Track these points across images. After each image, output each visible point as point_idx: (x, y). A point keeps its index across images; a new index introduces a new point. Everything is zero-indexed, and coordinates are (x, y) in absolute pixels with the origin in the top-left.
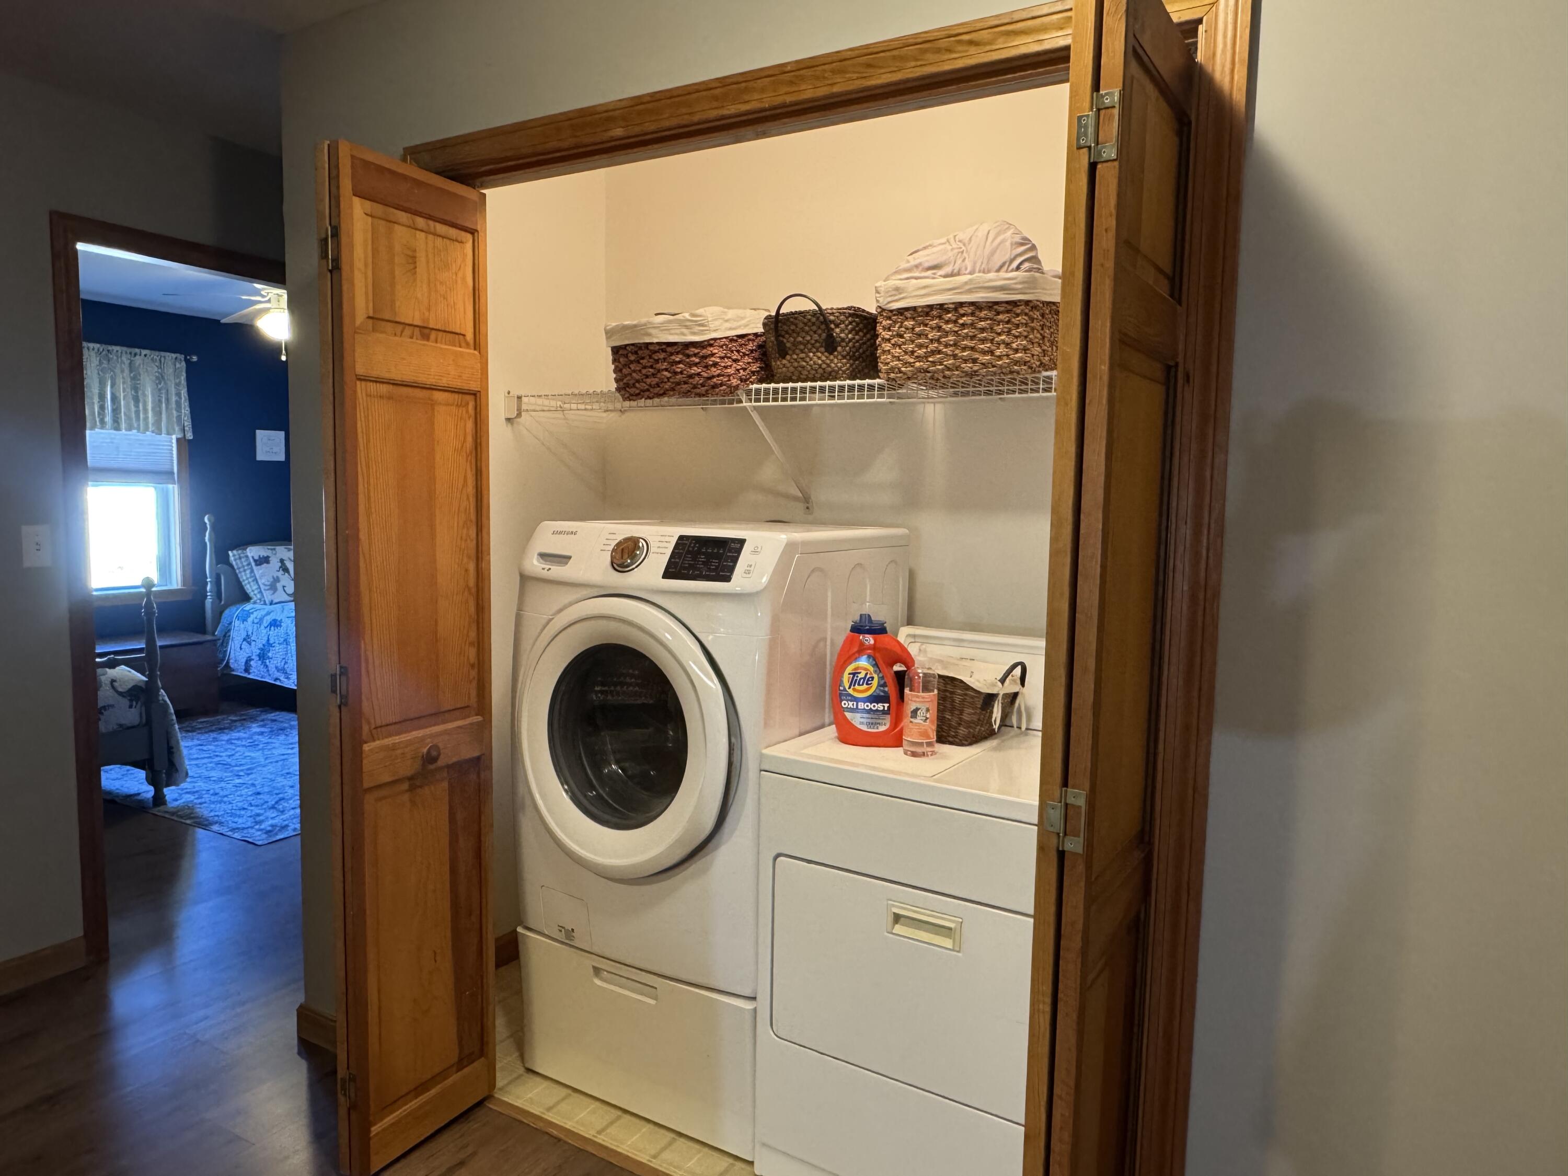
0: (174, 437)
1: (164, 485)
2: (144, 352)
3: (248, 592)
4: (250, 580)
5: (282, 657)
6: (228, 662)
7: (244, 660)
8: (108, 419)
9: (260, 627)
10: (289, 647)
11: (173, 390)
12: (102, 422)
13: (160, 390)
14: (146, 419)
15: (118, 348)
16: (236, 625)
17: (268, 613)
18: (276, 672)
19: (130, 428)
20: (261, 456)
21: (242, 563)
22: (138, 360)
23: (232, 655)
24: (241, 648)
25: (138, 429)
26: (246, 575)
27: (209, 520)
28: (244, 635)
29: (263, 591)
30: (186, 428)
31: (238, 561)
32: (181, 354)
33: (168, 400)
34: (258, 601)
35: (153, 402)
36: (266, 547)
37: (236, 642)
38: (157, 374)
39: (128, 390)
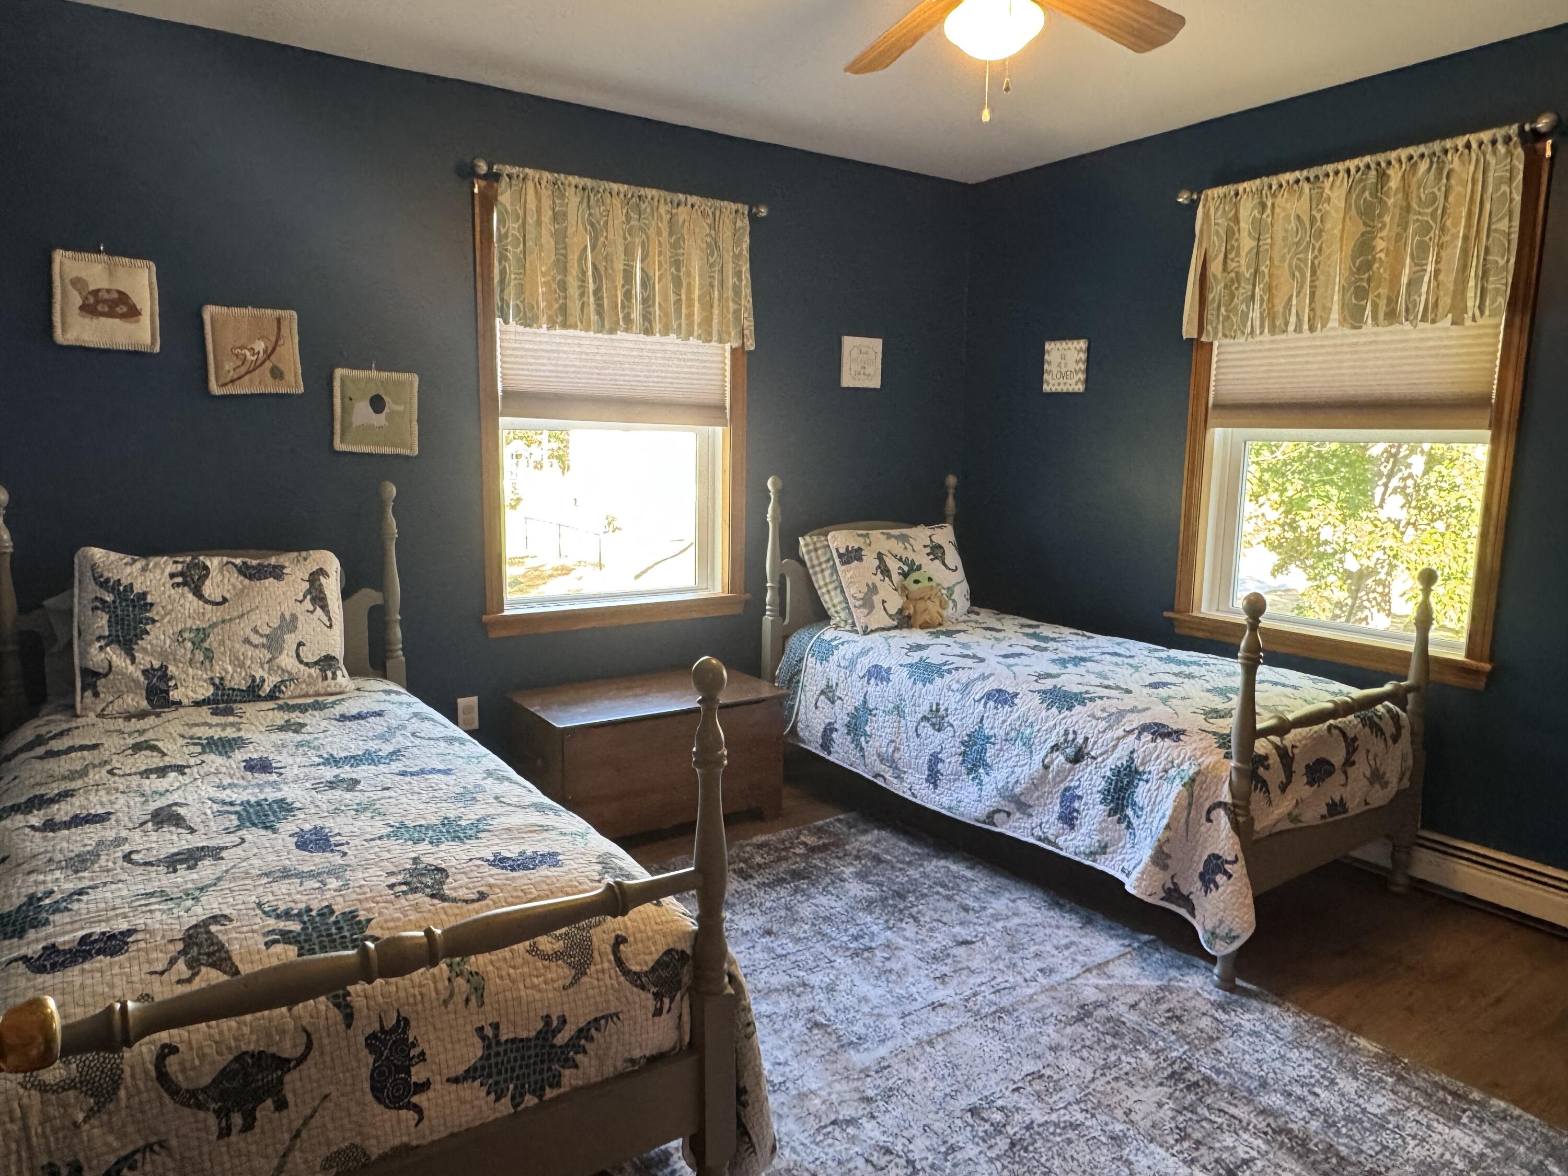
0: (728, 347)
1: (711, 428)
2: (694, 199)
3: (826, 606)
4: (831, 587)
5: (889, 737)
6: (794, 726)
7: (821, 728)
8: (636, 315)
9: (850, 676)
10: (903, 722)
11: (730, 268)
12: (628, 319)
13: (712, 265)
14: (690, 315)
15: (654, 192)
16: (809, 665)
17: (865, 652)
18: (878, 762)
19: (666, 332)
20: (848, 380)
21: (818, 558)
22: (683, 213)
23: (802, 716)
24: (816, 707)
25: (678, 332)
26: (824, 578)
27: (774, 484)
28: (822, 685)
29: (853, 609)
30: (746, 332)
31: (813, 554)
32: (744, 203)
33: (722, 283)
34: (842, 624)
35: (701, 287)
36: (855, 532)
37: (808, 694)
38: (709, 239)
39: (666, 266)
